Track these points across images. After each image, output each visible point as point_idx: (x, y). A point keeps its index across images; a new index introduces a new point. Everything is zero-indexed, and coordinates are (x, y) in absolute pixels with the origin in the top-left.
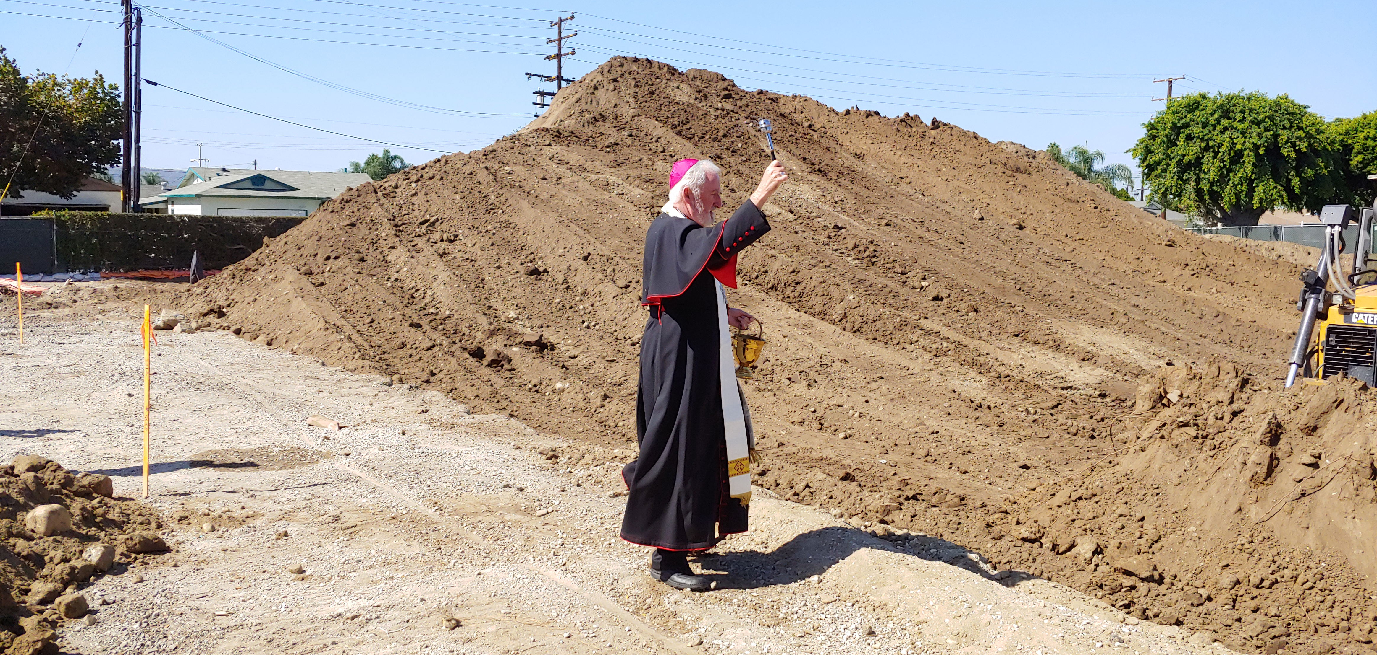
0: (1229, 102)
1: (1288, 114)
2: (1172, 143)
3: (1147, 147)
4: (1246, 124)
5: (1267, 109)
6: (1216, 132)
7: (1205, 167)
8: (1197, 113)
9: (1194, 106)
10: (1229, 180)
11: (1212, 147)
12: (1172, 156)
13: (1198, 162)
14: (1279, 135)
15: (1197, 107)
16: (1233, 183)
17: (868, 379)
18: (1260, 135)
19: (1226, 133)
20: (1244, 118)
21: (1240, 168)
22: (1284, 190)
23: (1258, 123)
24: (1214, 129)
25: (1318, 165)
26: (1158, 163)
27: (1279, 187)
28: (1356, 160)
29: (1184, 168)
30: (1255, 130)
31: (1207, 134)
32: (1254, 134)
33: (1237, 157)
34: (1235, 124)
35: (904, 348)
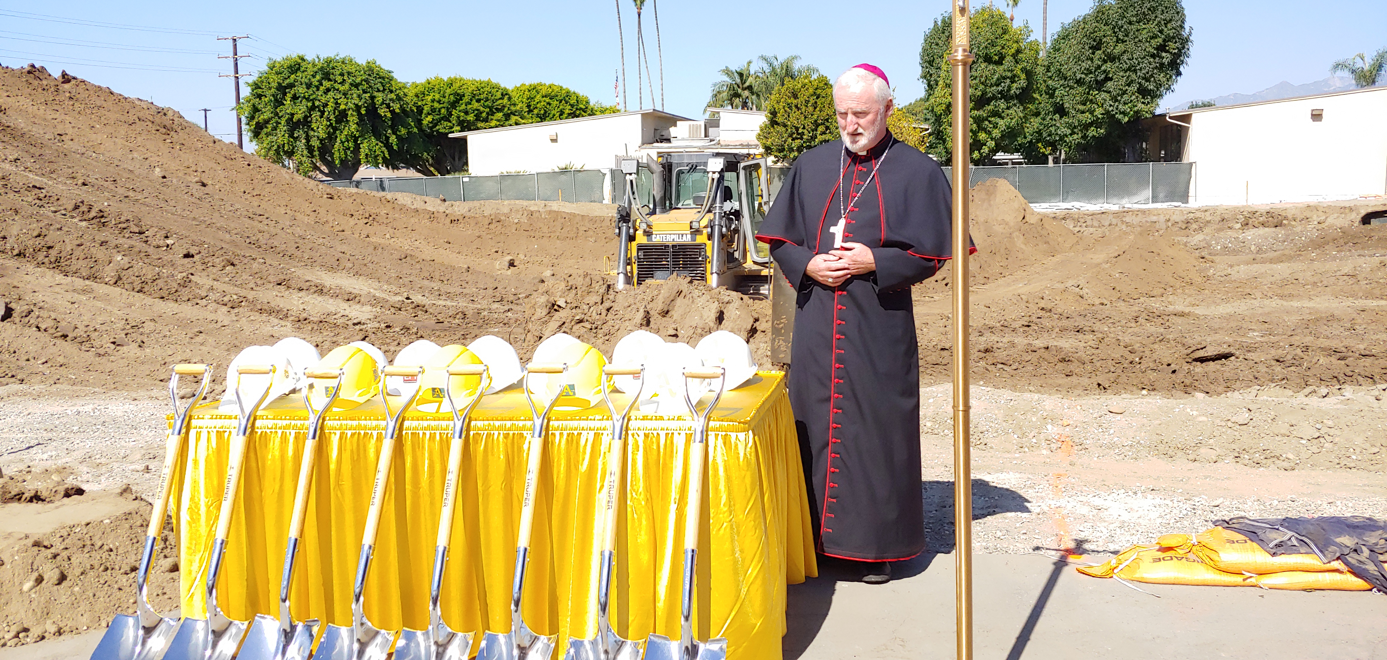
0: (328, 65)
1: (380, 78)
2: (278, 102)
3: (254, 105)
4: (347, 86)
5: (362, 72)
6: (320, 93)
7: (314, 125)
8: (299, 74)
9: (295, 67)
10: (337, 137)
11: (318, 107)
12: (280, 114)
13: (306, 122)
14: (375, 97)
15: (299, 69)
16: (341, 140)
17: (190, 335)
18: (359, 96)
19: (329, 93)
20: (344, 80)
21: (345, 126)
22: (385, 146)
23: (357, 86)
24: (318, 90)
25: (410, 125)
26: (267, 122)
27: (380, 144)
28: (427, 120)
29: (293, 125)
30: (355, 92)
31: (312, 94)
32: (355, 95)
33: (342, 117)
34: (337, 86)
35: (197, 304)
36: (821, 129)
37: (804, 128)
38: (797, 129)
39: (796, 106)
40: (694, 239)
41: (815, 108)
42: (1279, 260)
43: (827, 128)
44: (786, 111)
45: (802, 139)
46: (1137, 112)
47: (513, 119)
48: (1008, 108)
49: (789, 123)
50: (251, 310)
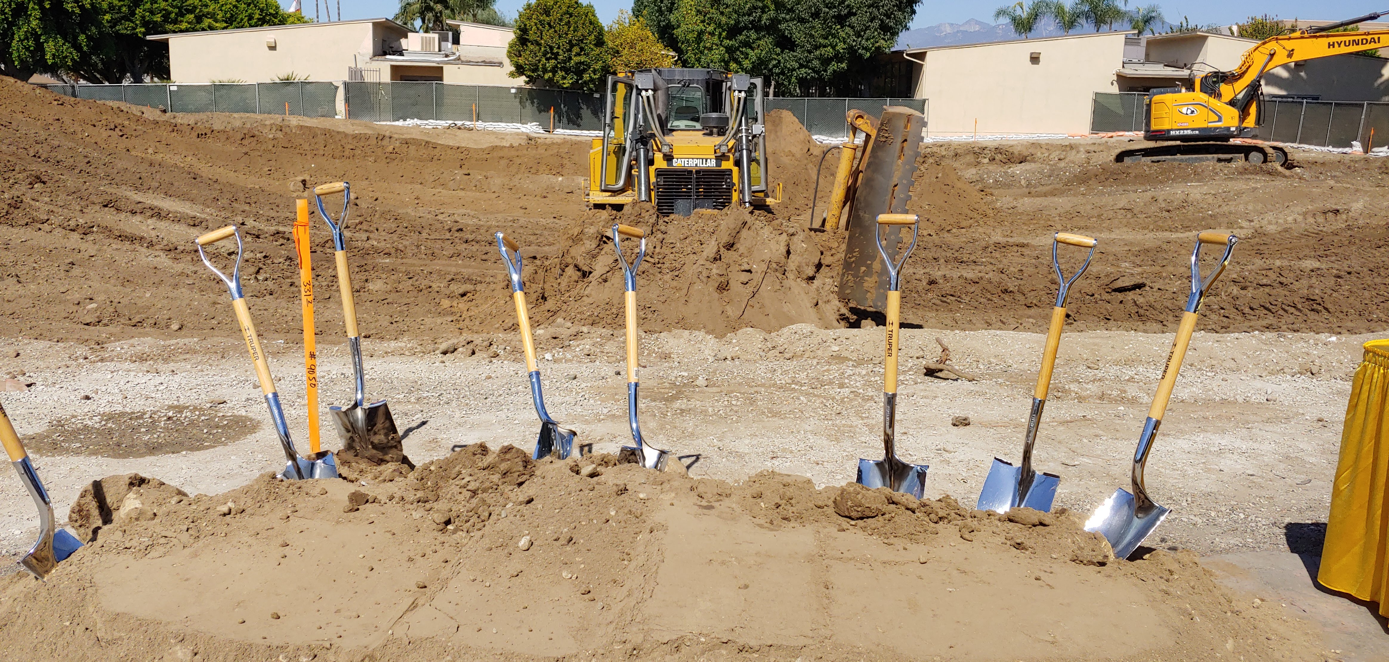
21: (24, 22)
22: (73, 47)
27: (68, 44)
35: (40, 229)
36: (576, 50)
37: (559, 48)
38: (551, 48)
39: (549, 24)
40: (718, 164)
41: (569, 27)
42: (1053, 194)
43: (582, 49)
44: (538, 28)
45: (556, 59)
46: (879, 48)
47: (207, 22)
48: (759, 39)
49: (543, 42)
50: (109, 237)
